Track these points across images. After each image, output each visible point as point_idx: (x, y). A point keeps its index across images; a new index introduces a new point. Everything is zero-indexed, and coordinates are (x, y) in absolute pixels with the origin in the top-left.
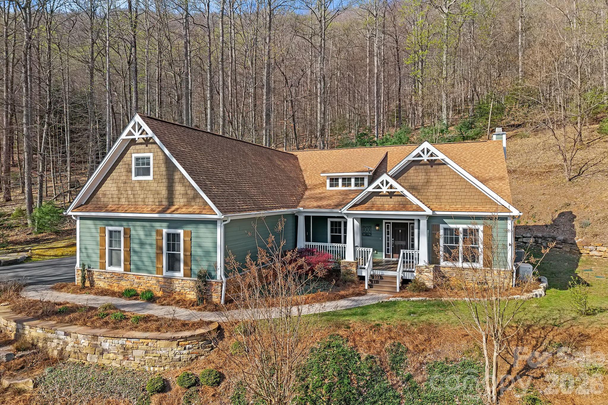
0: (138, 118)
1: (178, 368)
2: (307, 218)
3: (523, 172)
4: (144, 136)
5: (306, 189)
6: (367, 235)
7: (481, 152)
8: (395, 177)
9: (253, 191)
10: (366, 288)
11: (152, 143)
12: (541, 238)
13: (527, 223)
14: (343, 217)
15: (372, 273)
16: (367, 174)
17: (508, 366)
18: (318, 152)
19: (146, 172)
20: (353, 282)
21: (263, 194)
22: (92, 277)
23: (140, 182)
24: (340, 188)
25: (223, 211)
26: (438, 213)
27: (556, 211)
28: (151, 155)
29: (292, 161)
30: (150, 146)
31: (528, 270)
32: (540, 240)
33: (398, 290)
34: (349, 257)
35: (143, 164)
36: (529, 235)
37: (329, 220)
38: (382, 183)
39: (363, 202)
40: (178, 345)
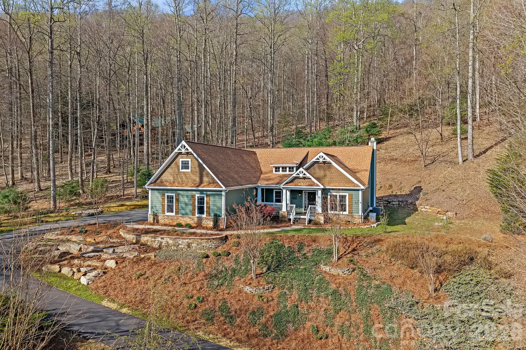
0: (183, 143)
1: (211, 251)
2: (262, 190)
3: (401, 160)
4: (186, 151)
5: (261, 173)
6: (294, 199)
7: (360, 153)
8: (307, 169)
9: (236, 176)
10: (292, 224)
11: (190, 154)
12: (401, 201)
13: (397, 193)
14: (281, 189)
15: (295, 217)
16: (296, 165)
17: (345, 250)
18: (269, 150)
19: (187, 168)
20: (285, 221)
21: (240, 177)
22: (158, 218)
23: (183, 172)
24: (281, 173)
25: (226, 186)
26: (327, 187)
27: (413, 185)
28: (190, 160)
29: (253, 156)
30: (189, 155)
31: (373, 216)
32: (400, 203)
33: (307, 224)
34: (284, 209)
35: (185, 164)
36: (395, 200)
37: (274, 191)
38: (300, 172)
39: (292, 181)
40: (211, 241)
